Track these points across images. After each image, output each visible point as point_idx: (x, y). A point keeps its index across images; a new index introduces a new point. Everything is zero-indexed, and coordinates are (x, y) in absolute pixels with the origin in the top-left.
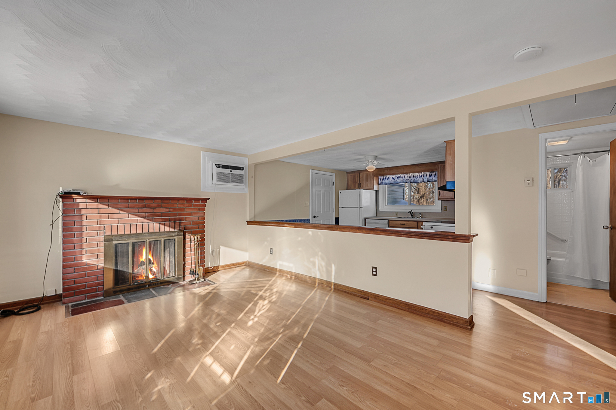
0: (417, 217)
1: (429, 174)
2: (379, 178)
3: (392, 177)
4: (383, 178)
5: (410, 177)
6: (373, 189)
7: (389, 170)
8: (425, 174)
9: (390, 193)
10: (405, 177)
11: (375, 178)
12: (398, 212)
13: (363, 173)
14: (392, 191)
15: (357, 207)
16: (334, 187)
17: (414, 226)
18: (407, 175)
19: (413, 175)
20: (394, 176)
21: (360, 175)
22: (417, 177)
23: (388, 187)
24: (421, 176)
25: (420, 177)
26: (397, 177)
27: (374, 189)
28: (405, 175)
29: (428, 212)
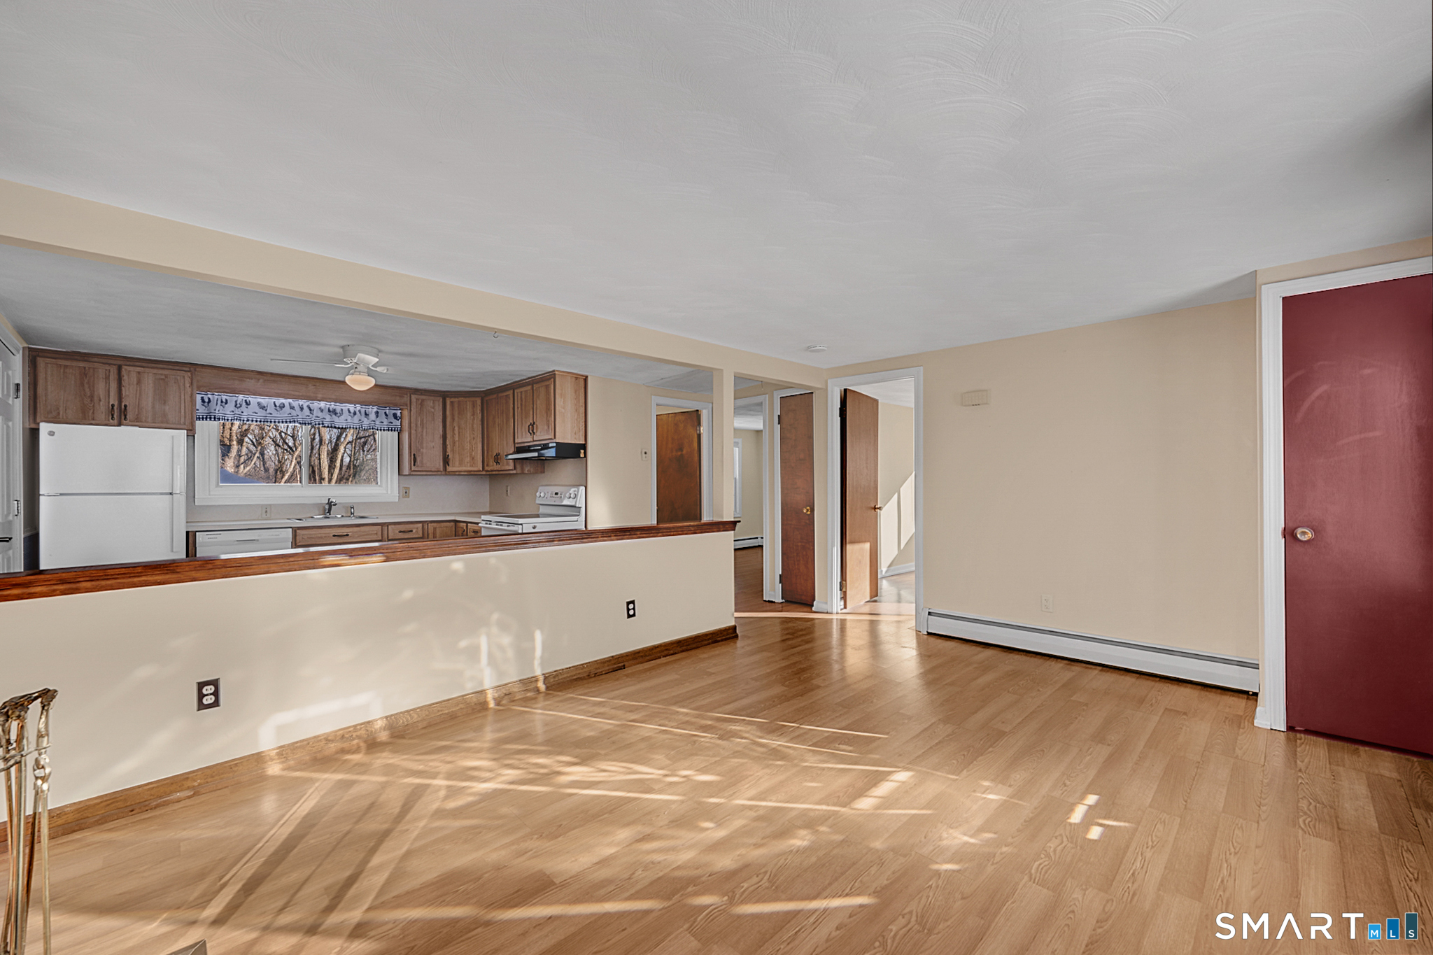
0: (342, 516)
3: (259, 403)
10: (302, 408)
12: (270, 505)
16: (19, 404)
17: (376, 536)
20: (264, 400)
21: (122, 373)
24: (355, 413)
29: (372, 501)
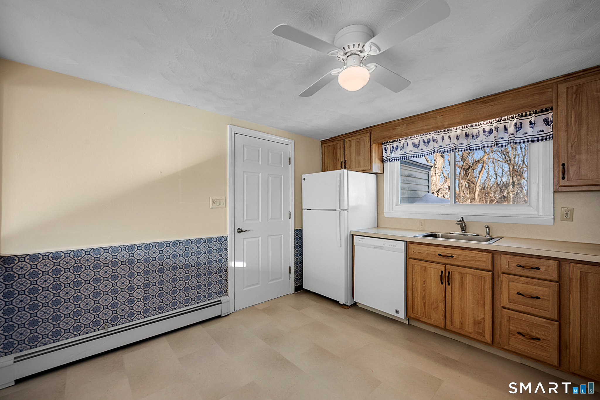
1: (516, 124)
2: (383, 148)
3: (413, 143)
4: (393, 147)
5: (458, 138)
6: (368, 171)
7: (405, 125)
8: (501, 126)
9: (405, 179)
10: (443, 139)
11: (374, 147)
12: (425, 220)
13: (350, 139)
14: (410, 176)
15: (335, 210)
16: (291, 167)
17: (483, 264)
18: (448, 134)
19: (464, 132)
20: (416, 139)
21: (345, 143)
22: (478, 136)
23: (402, 167)
24: (490, 132)
25: (487, 133)
26: (424, 142)
27: (374, 170)
28: (444, 135)
